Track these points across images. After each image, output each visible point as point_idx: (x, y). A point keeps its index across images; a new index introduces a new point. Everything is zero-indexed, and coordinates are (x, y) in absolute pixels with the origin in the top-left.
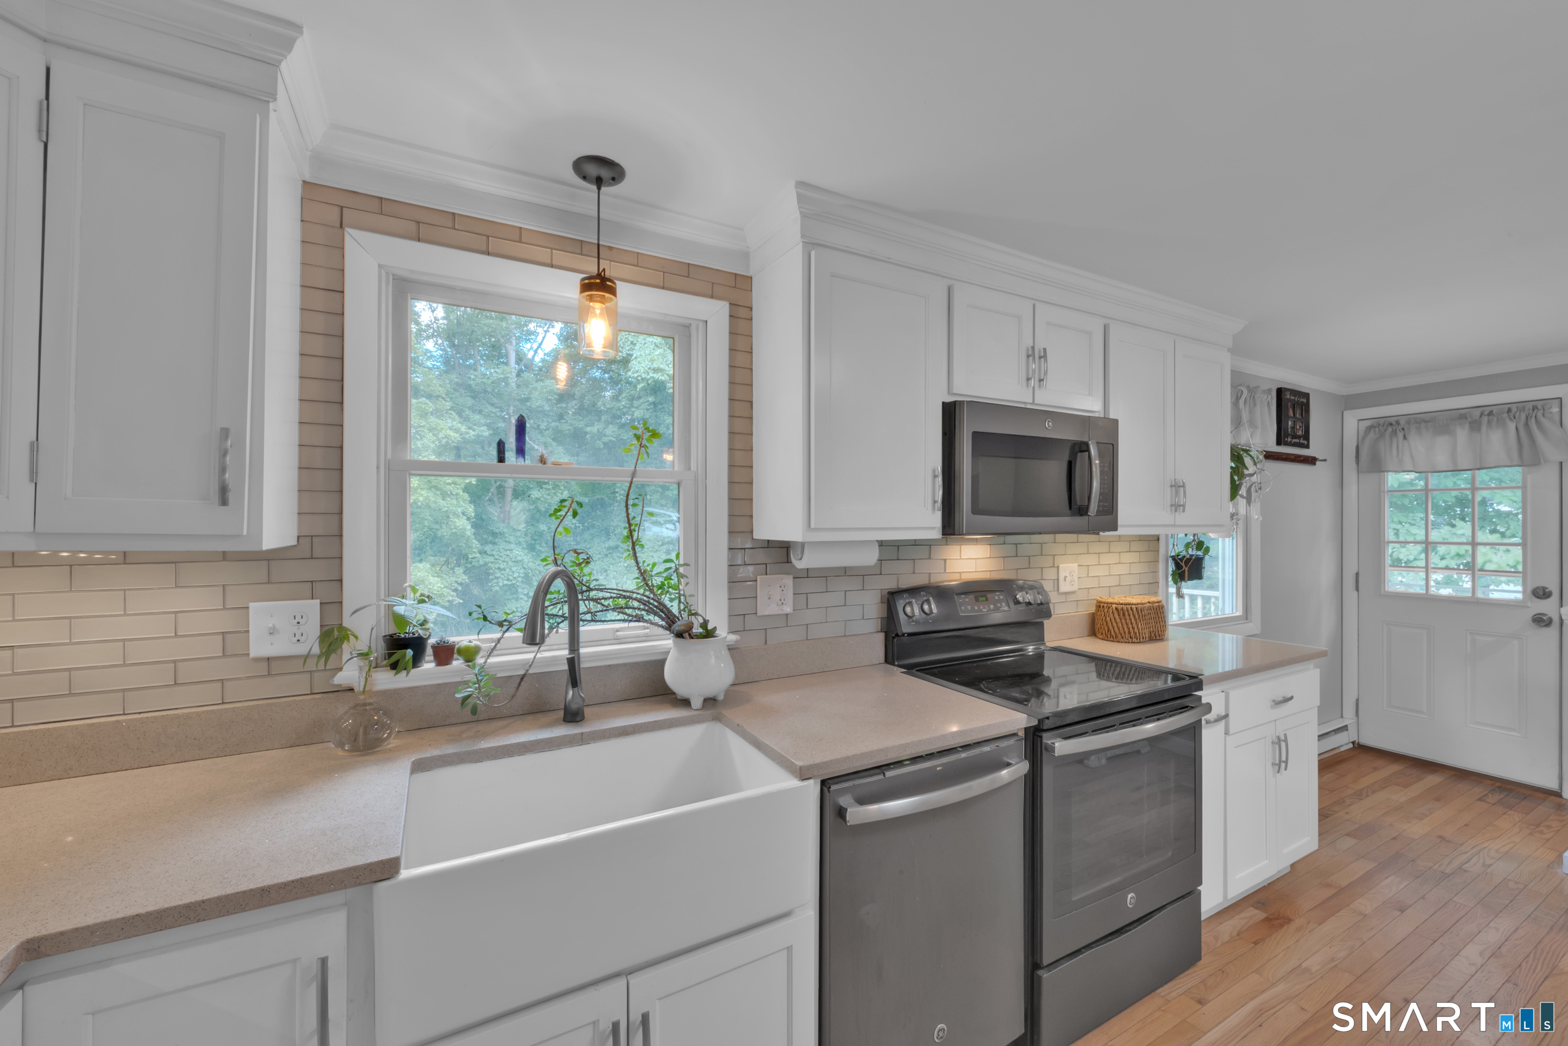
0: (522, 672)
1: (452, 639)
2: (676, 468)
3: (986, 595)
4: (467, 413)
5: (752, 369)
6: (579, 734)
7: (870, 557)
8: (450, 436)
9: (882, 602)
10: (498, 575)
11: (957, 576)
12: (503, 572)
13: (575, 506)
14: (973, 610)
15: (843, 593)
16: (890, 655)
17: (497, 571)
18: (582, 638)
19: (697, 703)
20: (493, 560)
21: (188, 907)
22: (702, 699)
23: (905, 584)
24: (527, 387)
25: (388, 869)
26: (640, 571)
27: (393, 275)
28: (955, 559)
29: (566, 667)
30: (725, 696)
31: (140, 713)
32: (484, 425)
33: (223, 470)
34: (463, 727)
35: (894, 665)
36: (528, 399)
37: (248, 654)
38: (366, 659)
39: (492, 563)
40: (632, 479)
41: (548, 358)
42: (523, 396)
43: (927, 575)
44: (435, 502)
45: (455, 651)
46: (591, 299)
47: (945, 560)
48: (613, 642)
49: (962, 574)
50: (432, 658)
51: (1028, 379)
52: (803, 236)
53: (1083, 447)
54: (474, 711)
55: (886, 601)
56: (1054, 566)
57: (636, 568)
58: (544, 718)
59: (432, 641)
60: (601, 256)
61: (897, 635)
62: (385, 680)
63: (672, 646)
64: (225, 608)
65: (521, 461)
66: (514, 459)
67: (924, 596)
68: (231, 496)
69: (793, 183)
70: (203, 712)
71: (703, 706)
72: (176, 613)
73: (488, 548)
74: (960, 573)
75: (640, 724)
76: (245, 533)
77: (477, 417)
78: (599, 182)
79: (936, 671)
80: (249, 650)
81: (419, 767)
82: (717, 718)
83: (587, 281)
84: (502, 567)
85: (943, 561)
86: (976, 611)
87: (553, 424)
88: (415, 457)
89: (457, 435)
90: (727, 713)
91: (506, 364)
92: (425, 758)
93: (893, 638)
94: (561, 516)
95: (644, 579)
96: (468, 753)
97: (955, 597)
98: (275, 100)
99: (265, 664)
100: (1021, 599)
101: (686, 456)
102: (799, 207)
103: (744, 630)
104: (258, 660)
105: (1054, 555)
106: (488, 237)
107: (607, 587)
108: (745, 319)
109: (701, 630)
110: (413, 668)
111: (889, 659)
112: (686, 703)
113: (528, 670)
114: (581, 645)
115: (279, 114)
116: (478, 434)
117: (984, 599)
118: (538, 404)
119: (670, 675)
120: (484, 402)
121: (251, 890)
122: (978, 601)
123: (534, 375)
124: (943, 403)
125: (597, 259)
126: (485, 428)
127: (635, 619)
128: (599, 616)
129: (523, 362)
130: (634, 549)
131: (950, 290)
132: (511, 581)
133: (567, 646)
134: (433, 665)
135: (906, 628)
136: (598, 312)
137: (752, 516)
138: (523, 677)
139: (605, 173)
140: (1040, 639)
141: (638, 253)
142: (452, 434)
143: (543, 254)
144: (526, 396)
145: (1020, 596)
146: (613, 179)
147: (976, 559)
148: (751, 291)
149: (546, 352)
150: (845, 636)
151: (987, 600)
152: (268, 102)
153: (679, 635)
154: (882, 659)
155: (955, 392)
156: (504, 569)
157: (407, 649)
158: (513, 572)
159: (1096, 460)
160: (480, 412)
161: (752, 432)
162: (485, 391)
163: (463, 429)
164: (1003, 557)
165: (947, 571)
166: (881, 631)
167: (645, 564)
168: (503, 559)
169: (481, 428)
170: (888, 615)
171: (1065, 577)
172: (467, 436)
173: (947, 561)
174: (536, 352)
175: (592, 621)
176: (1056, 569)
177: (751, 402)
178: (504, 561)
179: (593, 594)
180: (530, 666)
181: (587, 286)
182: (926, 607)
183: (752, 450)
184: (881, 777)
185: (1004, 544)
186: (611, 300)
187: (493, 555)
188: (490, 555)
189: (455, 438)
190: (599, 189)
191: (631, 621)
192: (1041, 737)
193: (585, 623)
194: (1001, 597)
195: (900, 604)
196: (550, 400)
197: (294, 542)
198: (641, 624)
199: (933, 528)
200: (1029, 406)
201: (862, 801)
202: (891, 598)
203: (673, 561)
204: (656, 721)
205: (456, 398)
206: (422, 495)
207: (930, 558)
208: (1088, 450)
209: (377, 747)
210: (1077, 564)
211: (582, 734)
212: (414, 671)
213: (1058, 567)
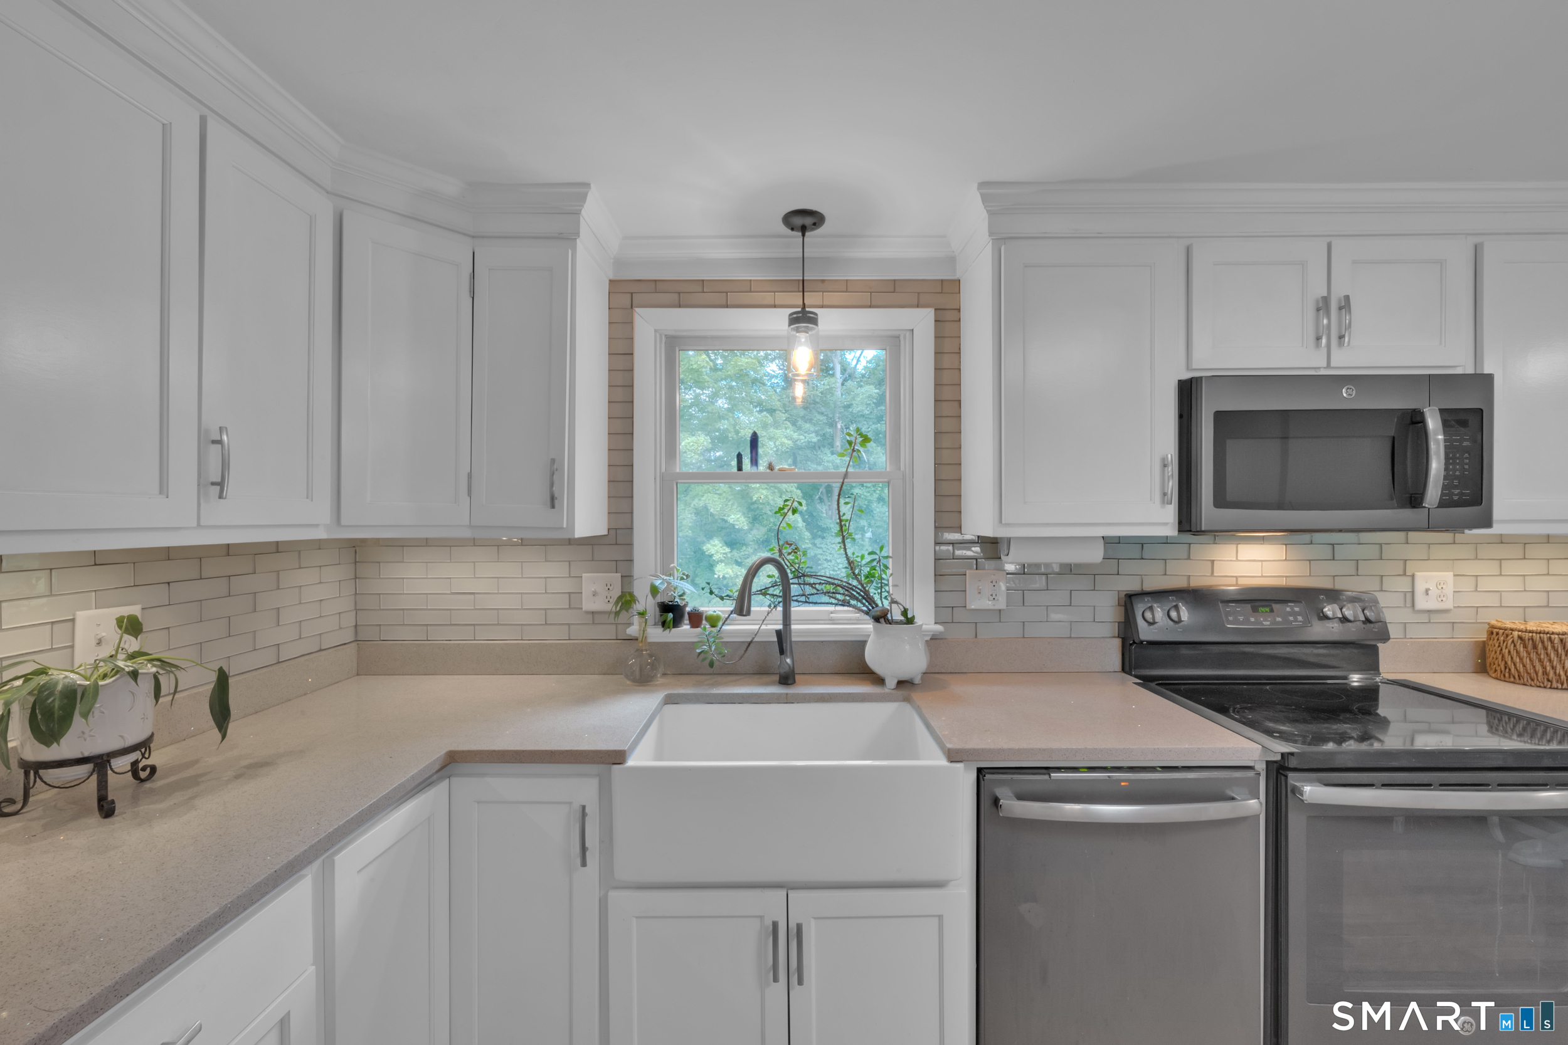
0: (749, 640)
1: (702, 609)
2: (888, 470)
3: (1271, 606)
4: (800, 423)
5: (960, 369)
6: (785, 693)
7: (1095, 555)
8: (784, 443)
9: (1119, 605)
10: (825, 566)
11: (1233, 581)
12: (829, 563)
13: (796, 504)
14: (1247, 621)
15: (1069, 591)
16: (1127, 664)
17: (825, 562)
18: (793, 617)
19: (891, 683)
20: (821, 552)
21: (517, 752)
22: (896, 681)
23: (1151, 585)
24: (849, 394)
25: (617, 757)
26: (849, 562)
27: (665, 335)
28: (1228, 561)
29: (775, 639)
30: (922, 679)
31: (529, 640)
32: (813, 432)
33: (552, 485)
34: (709, 677)
35: (1131, 675)
36: (849, 406)
37: (582, 608)
38: (643, 617)
39: (821, 554)
40: (844, 480)
41: (870, 365)
42: (845, 403)
43: (1186, 577)
44: (773, 500)
45: (704, 618)
46: (798, 330)
47: (1213, 562)
48: (827, 622)
49: (1239, 579)
50: (688, 622)
51: (1318, 339)
52: (991, 234)
53: (1415, 419)
54: (711, 665)
55: (1123, 603)
56: (1405, 574)
57: (845, 559)
58: (766, 678)
59: (688, 609)
60: (805, 290)
61: (1134, 642)
62: (656, 634)
63: (872, 630)
64: (570, 577)
65: (754, 470)
66: (749, 465)
67: (1173, 601)
68: (556, 502)
69: (976, 186)
70: (558, 644)
71: (897, 687)
72: (546, 578)
73: (818, 541)
74: (1236, 577)
75: (837, 693)
76: (565, 526)
77: (808, 425)
78: (804, 229)
79: (1183, 687)
80: (582, 605)
81: (670, 700)
82: (907, 700)
83: (795, 316)
84: (829, 558)
85: (1210, 563)
86: (1253, 623)
87: (874, 427)
88: (684, 470)
89: (790, 442)
90: (916, 696)
91: (833, 375)
92: (674, 694)
93: (1131, 644)
94: (784, 513)
95: (852, 569)
96: (702, 695)
97: (1220, 605)
98: (579, 236)
99: (591, 616)
100: (1330, 614)
101: (895, 455)
102: (985, 207)
103: (953, 622)
104: (587, 612)
105: (1406, 560)
106: (727, 293)
107: (819, 574)
108: (953, 321)
109: (902, 618)
110: (673, 627)
111: (1127, 668)
112: (880, 681)
113: (754, 638)
114: (792, 622)
115: (583, 245)
116: (808, 441)
117: (1268, 610)
118: (859, 409)
119: (872, 657)
120: (814, 411)
121: (546, 751)
122: (1258, 611)
123: (857, 382)
124: (1179, 381)
125: (802, 293)
126: (813, 435)
127: (840, 603)
128: (812, 598)
129: (847, 372)
130: (844, 542)
131: (1188, 251)
132: (836, 571)
133: (781, 622)
134: (689, 627)
135: (1145, 633)
136: (803, 340)
137: (960, 512)
138: (750, 643)
139: (808, 221)
140: (1373, 666)
141: (847, 280)
142: (786, 442)
143: (768, 298)
144: (848, 403)
145: (1329, 610)
146: (814, 224)
147: (1262, 561)
148: (959, 293)
149: (868, 359)
150: (1070, 637)
151: (1272, 611)
152: (576, 239)
153: (877, 619)
154: (1121, 670)
155: (1194, 367)
156: (830, 561)
157: (669, 613)
158: (838, 564)
159: (1437, 434)
160: (810, 421)
161: (960, 430)
162: (815, 403)
163: (795, 436)
164: (1310, 560)
165: (1215, 574)
166: (1118, 637)
167: (855, 556)
168: (830, 552)
169: (811, 435)
170: (1125, 619)
171: (1427, 591)
172: (798, 443)
173: (1215, 562)
174: (858, 361)
175: (806, 602)
176: (1410, 579)
177: (959, 401)
178: (831, 554)
179: (808, 579)
180: (756, 635)
181: (794, 320)
182: (1174, 614)
183: (960, 448)
184: (1046, 777)
185: (1311, 543)
186: (812, 329)
187: (821, 548)
188: (819, 548)
189: (788, 445)
190: (803, 235)
191: (836, 604)
192: (1286, 777)
193: (800, 603)
194: (1297, 609)
195: (1139, 608)
196: (869, 404)
197: (606, 533)
198: (846, 608)
199: (1166, 524)
200: (1323, 372)
201: (1020, 797)
202: (1129, 600)
203: (876, 554)
204: (850, 694)
205: (791, 410)
206: (762, 494)
207: (1189, 558)
208: (1423, 422)
209: (651, 681)
210: (1452, 573)
211: (787, 694)
212: (674, 630)
213: (1413, 576)
